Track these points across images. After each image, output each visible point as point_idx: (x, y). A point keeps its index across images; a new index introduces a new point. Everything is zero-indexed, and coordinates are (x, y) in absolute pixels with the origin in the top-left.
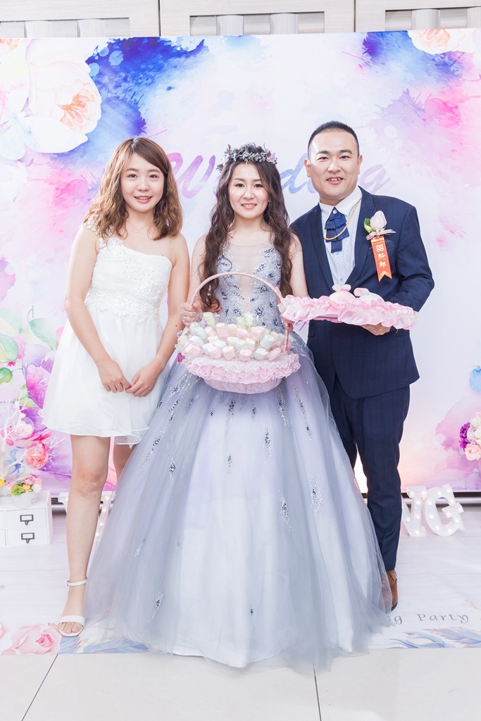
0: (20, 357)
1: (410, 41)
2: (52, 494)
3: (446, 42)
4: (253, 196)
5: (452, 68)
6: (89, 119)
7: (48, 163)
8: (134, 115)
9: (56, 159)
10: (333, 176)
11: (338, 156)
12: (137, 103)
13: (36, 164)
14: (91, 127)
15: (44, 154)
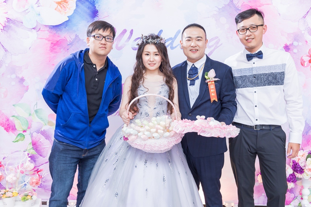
0: (29, 128)
2: (42, 199)
4: (154, 60)
6: (69, 9)
7: (48, 30)
8: (92, 7)
9: (52, 28)
10: (193, 48)
11: (195, 40)
12: (94, 2)
13: (41, 31)
14: (71, 13)
15: (46, 26)
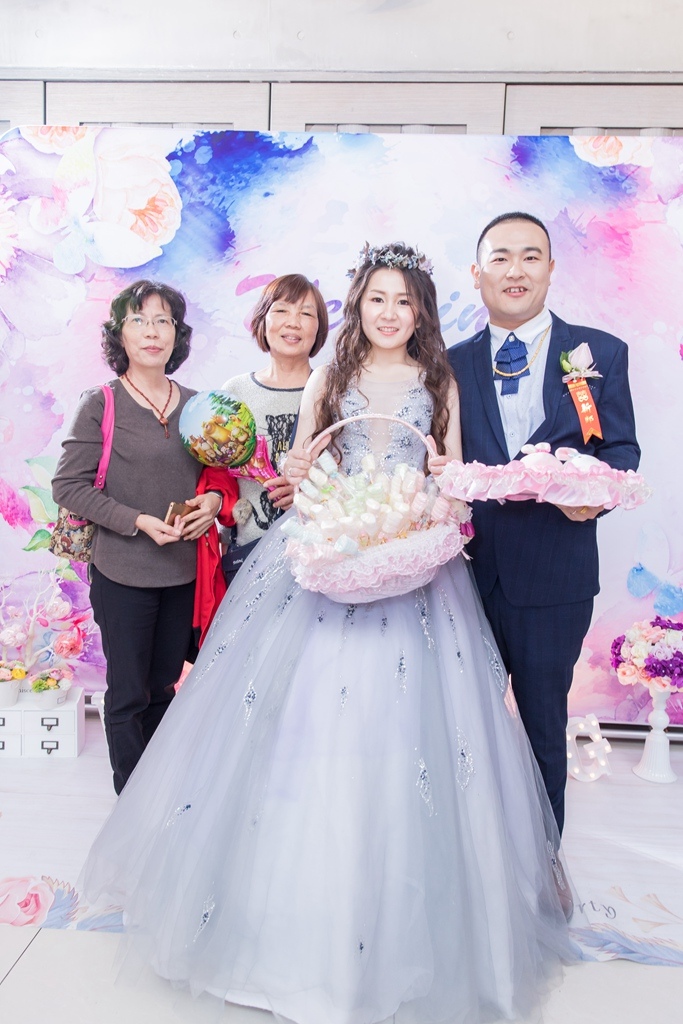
1: (571, 149)
2: (86, 690)
3: (617, 153)
4: (394, 317)
5: (624, 185)
8: (221, 225)
10: (512, 285)
11: (520, 258)
12: (226, 212)
14: (168, 238)
